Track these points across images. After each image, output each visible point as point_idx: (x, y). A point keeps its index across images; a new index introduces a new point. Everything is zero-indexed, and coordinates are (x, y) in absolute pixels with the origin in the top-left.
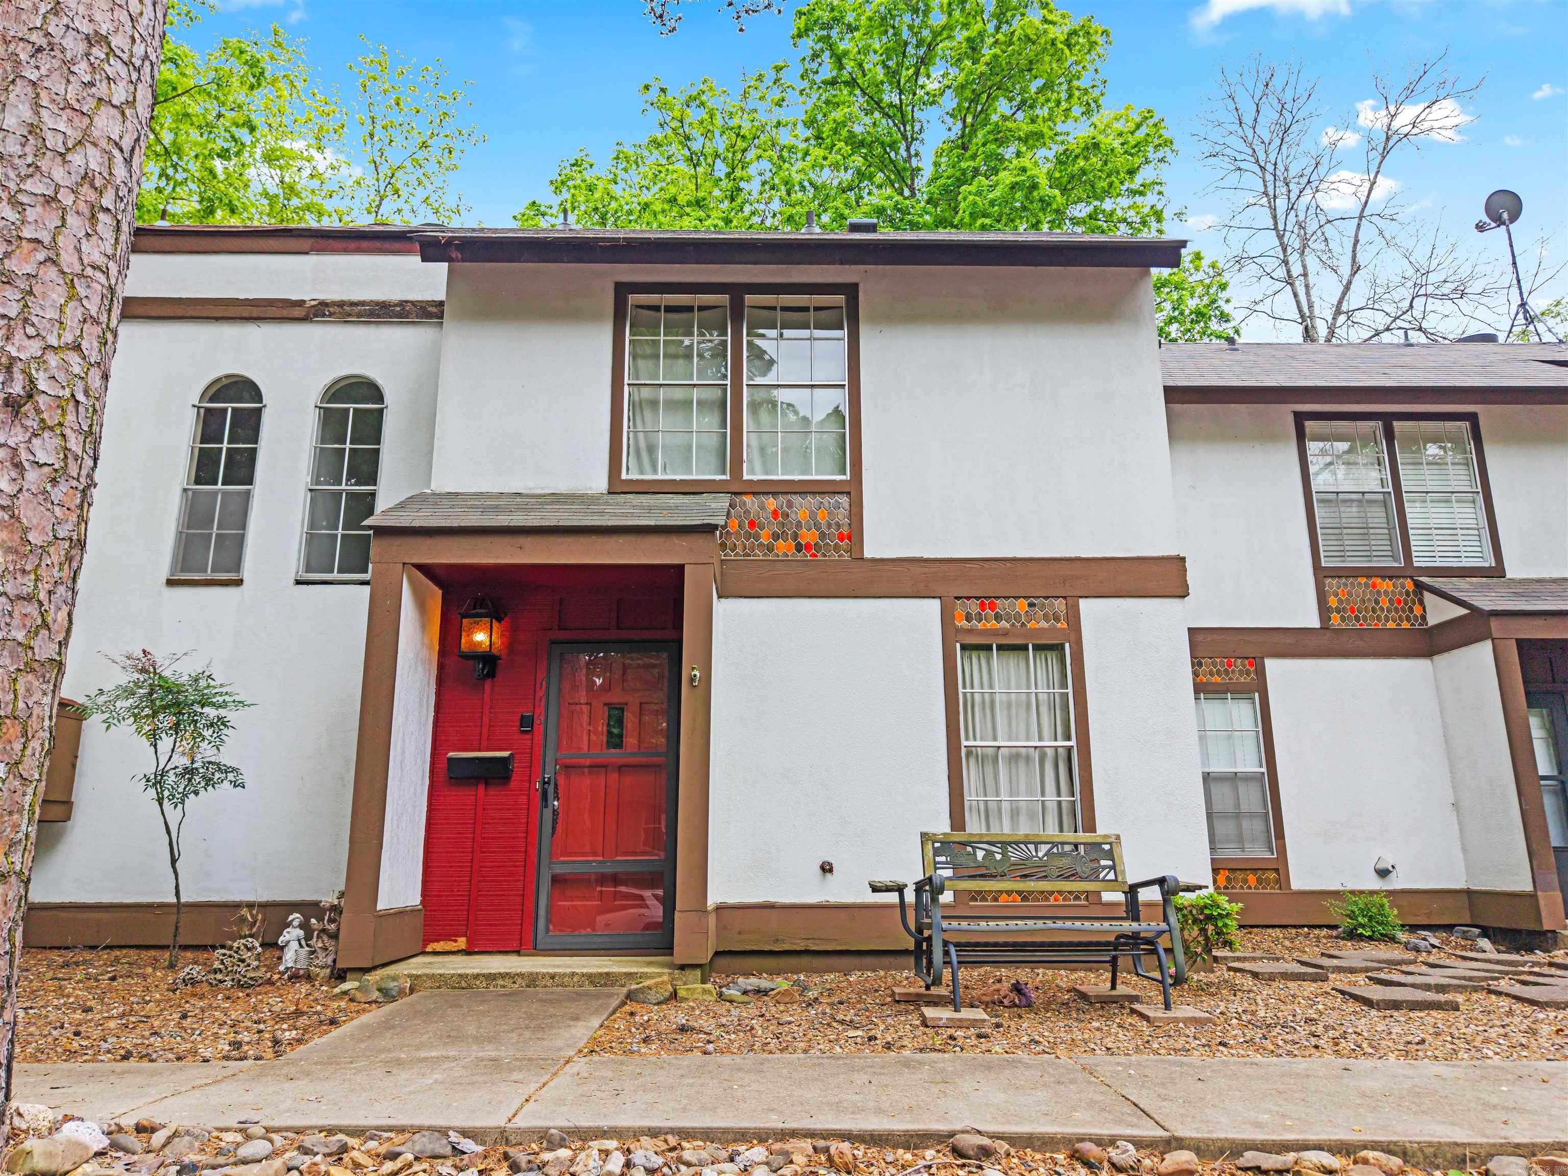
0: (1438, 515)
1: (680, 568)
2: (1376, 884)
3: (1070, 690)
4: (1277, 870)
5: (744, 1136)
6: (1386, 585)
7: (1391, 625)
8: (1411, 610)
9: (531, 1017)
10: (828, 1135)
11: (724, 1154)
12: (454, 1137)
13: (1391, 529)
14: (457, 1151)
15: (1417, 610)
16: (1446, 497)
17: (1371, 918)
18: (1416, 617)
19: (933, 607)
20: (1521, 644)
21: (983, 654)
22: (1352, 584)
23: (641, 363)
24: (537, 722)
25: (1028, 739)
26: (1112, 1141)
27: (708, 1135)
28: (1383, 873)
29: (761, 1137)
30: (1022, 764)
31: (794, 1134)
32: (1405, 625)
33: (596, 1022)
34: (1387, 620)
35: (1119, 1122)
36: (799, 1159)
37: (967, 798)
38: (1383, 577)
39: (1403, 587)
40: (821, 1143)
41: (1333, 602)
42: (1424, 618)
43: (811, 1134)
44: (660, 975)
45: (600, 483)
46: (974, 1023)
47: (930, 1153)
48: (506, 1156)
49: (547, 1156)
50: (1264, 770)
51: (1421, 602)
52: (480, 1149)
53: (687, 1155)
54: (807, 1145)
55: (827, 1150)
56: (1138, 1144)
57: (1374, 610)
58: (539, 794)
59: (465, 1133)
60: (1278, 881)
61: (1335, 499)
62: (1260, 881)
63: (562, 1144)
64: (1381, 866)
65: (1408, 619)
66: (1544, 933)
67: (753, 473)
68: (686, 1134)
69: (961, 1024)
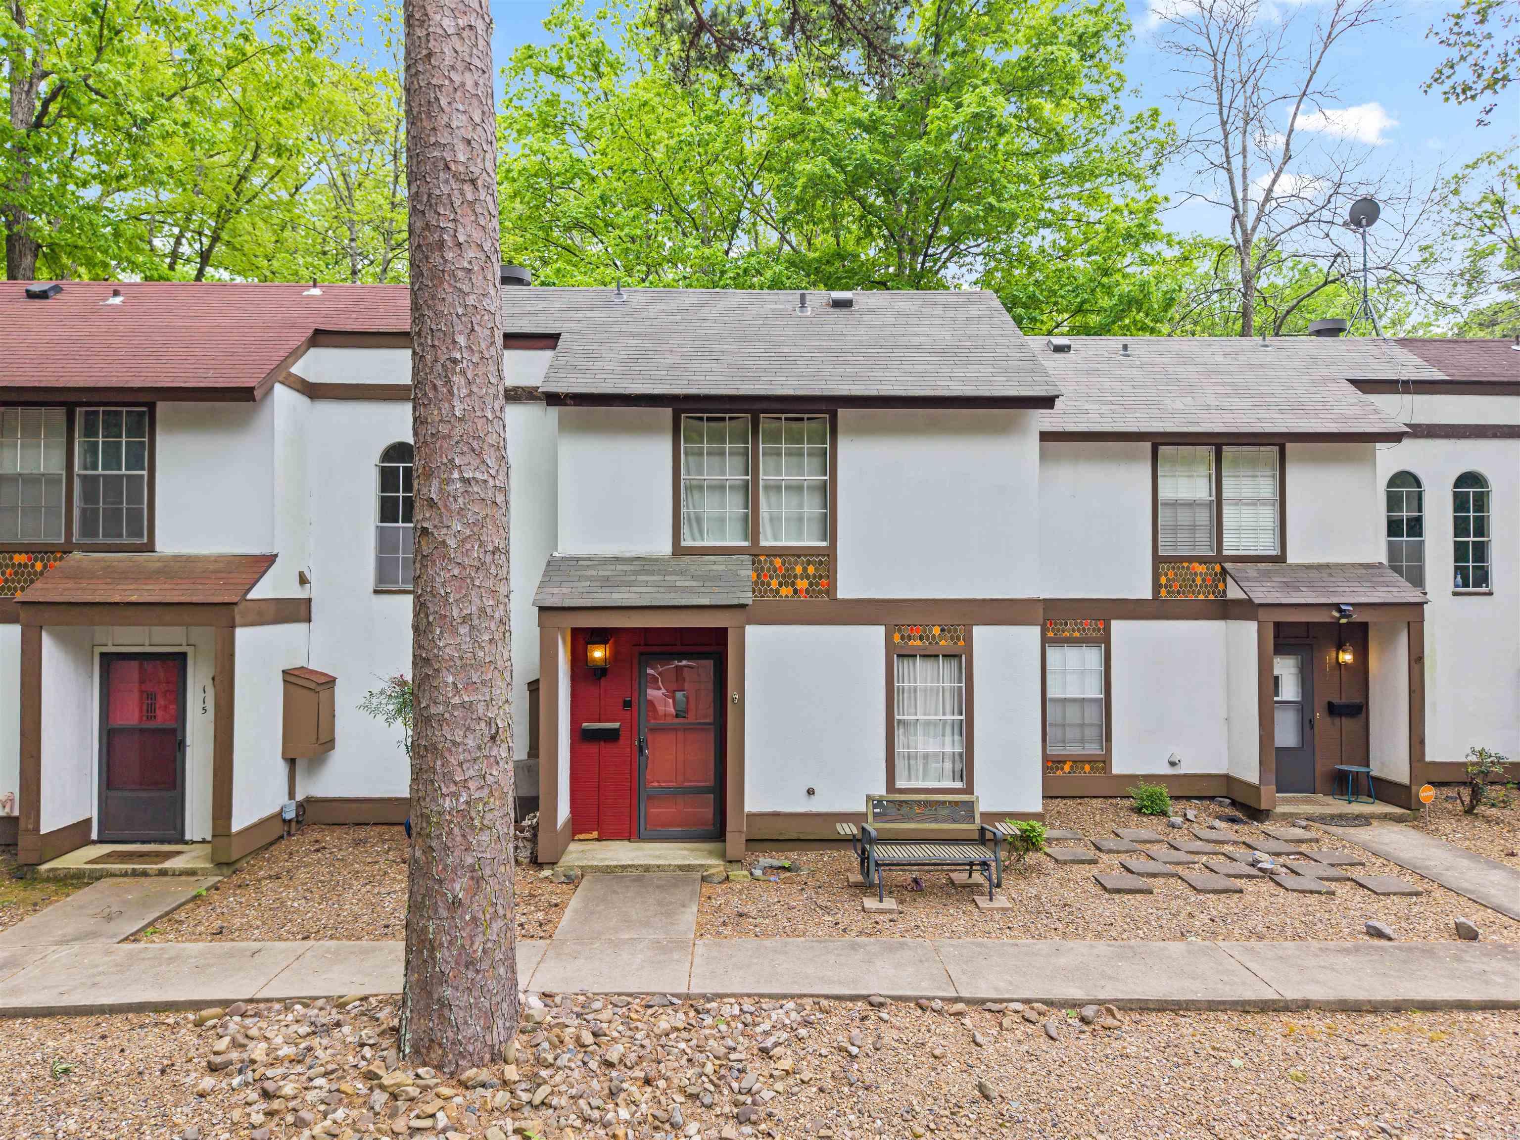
0: (1247, 515)
1: (725, 630)
2: (1168, 771)
3: (963, 685)
4: (1104, 762)
5: (784, 996)
6: (1200, 568)
7: (1201, 597)
8: (1217, 586)
9: (660, 903)
10: (818, 996)
11: (778, 1005)
12: (669, 997)
13: (1211, 526)
14: (672, 1004)
15: (1221, 587)
16: (1254, 503)
17: (1152, 802)
18: (1219, 592)
19: (882, 630)
20: (1277, 625)
21: (911, 660)
22: (1178, 568)
23: (690, 458)
24: (634, 704)
25: (936, 715)
26: (933, 998)
27: (771, 996)
28: (1173, 764)
29: (792, 997)
30: (932, 728)
31: (805, 996)
32: (1211, 597)
33: (695, 909)
34: (1199, 593)
35: (939, 988)
36: (808, 1008)
37: (896, 750)
38: (1200, 563)
39: (1213, 569)
40: (816, 1000)
41: (1163, 581)
42: (1224, 592)
43: (812, 996)
44: (718, 866)
45: (665, 548)
46: (890, 911)
47: (860, 1004)
48: (692, 1006)
49: (708, 1006)
50: (1102, 696)
51: (1224, 581)
52: (680, 1002)
53: (764, 1006)
54: (810, 1001)
55: (818, 1003)
56: (943, 999)
57: (1191, 586)
58: (637, 749)
59: (673, 995)
60: (1103, 768)
61: (1174, 504)
62: (1092, 768)
63: (713, 1000)
64: (1172, 760)
65: (1213, 593)
66: (1261, 811)
67: (767, 540)
68: (762, 996)
69: (882, 912)
